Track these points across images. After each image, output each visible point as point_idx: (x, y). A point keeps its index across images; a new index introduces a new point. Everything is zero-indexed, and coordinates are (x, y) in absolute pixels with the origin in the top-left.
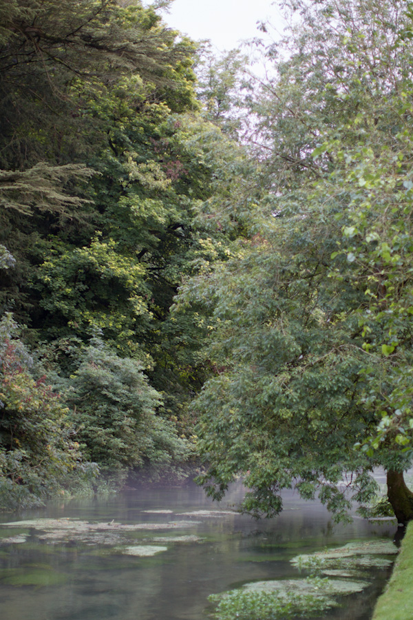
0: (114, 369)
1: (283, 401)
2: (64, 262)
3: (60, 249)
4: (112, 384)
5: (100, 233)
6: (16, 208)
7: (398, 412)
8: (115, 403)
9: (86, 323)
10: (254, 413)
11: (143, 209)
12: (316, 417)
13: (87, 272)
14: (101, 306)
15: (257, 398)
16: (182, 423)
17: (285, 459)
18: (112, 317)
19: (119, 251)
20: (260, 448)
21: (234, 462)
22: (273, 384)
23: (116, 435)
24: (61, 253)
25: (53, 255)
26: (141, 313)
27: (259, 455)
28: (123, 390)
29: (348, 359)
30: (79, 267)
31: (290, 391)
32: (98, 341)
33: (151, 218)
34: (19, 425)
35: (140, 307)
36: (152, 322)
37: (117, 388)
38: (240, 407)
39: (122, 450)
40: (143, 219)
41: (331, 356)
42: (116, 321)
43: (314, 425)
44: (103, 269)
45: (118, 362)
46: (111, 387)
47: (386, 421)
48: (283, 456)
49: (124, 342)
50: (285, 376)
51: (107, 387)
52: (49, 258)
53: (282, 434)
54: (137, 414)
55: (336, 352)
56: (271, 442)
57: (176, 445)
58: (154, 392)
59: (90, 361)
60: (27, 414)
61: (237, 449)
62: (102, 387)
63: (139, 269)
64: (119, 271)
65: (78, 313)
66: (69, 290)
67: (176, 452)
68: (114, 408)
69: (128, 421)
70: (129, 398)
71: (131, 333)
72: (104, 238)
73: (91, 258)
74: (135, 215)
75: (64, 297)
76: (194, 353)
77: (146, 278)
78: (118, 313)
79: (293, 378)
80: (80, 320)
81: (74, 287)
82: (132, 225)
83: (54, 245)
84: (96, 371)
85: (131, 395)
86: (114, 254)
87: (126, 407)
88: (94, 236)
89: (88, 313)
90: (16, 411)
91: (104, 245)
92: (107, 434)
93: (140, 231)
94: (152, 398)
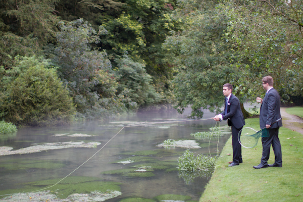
0: (133, 67)
1: (204, 81)
2: (110, 24)
3: (108, 19)
4: (133, 73)
5: (124, 12)
6: (97, 7)
7: (240, 85)
8: (134, 80)
9: (119, 48)
10: (194, 85)
11: (141, 3)
12: (215, 86)
13: (119, 28)
14: (125, 41)
15: (195, 80)
16: (157, 87)
17: (205, 100)
18: (129, 46)
19: (132, 19)
20: (196, 96)
21: (188, 101)
22: (201, 75)
23: (135, 92)
24: (108, 20)
25: (105, 21)
26: (141, 44)
27: (196, 98)
28: (137, 75)
29: (225, 67)
30: (116, 26)
31: (206, 77)
32: (126, 56)
33: (145, 6)
34: (101, 89)
35: (141, 42)
36: (145, 47)
37: (135, 74)
38: (190, 82)
39: (137, 98)
40: (141, 7)
41: (219, 66)
42: (131, 47)
43: (214, 88)
44: (126, 27)
45: (135, 64)
46: (133, 74)
47: (237, 88)
48: (204, 98)
49: (134, 56)
50: (204, 73)
51: (131, 74)
52: (104, 22)
53: (203, 91)
54: (142, 84)
55: (221, 65)
56: (200, 94)
57: (156, 96)
58: (149, 76)
59: (124, 64)
60: (104, 85)
61: (189, 96)
62: (129, 74)
63: (140, 26)
64: (132, 28)
65: (116, 44)
66: (112, 36)
67: (156, 99)
68: (134, 82)
69: (139, 87)
70: (139, 78)
71: (137, 52)
72: (126, 15)
73: (121, 23)
74: (139, 5)
75: (111, 38)
76: (162, 59)
77: (143, 30)
78: (131, 44)
79: (207, 73)
80: (117, 47)
81: (114, 34)
82: (137, 9)
83: (105, 17)
84: (127, 68)
85: (140, 77)
86: (130, 21)
87: (138, 82)
88: (122, 13)
89: (120, 44)
90: (101, 84)
91: (126, 17)
92: (132, 92)
93: (140, 11)
94: (148, 78)
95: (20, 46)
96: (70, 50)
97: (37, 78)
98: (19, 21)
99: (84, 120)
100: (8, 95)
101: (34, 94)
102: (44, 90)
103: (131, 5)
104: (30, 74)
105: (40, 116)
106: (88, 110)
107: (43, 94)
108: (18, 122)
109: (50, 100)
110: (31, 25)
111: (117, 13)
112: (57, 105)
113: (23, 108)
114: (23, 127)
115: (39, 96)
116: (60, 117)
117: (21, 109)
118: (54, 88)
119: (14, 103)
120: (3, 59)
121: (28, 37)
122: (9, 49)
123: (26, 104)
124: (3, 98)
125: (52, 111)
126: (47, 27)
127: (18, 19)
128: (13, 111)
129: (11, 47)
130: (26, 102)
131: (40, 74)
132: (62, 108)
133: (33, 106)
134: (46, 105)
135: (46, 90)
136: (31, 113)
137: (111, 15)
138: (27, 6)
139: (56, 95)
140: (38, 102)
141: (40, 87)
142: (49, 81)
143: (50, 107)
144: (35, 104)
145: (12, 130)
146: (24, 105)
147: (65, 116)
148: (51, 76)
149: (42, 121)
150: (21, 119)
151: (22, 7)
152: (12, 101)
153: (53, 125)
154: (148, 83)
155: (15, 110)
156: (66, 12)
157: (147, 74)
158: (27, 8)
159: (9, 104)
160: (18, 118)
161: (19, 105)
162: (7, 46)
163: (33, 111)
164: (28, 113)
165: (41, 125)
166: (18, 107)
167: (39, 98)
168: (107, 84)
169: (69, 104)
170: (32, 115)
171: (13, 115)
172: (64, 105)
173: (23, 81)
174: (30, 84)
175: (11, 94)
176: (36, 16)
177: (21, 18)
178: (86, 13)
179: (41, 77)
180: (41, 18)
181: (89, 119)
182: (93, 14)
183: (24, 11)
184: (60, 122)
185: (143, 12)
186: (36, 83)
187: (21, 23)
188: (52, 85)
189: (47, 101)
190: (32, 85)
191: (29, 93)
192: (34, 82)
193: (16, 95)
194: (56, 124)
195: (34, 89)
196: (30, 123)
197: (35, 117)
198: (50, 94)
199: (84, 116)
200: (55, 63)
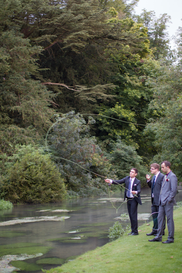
0: (125, 150)
1: (176, 161)
2: (106, 113)
3: (104, 108)
4: (125, 155)
5: (118, 103)
6: (91, 100)
8: (126, 161)
9: (115, 134)
11: (132, 94)
13: (114, 116)
14: (120, 127)
18: (123, 131)
19: (125, 108)
22: (173, 156)
23: (127, 172)
24: (104, 110)
25: (102, 111)
26: (134, 129)
28: (129, 157)
30: (111, 114)
31: (178, 158)
32: (119, 140)
33: (135, 96)
34: (96, 170)
35: (133, 128)
36: (137, 132)
37: (127, 156)
40: (133, 97)
42: (125, 133)
44: (120, 115)
45: (127, 147)
46: (125, 156)
49: (128, 140)
51: (123, 156)
52: (100, 112)
58: (139, 157)
59: (117, 148)
60: (98, 167)
62: (122, 156)
63: (132, 114)
64: (125, 116)
65: (111, 130)
66: (108, 123)
68: (126, 163)
70: (131, 160)
71: (130, 136)
72: (119, 104)
73: (115, 112)
74: (130, 95)
75: (107, 125)
76: (153, 142)
77: (135, 117)
78: (125, 130)
79: (179, 155)
80: (112, 133)
81: (110, 122)
82: (129, 99)
83: (102, 107)
84: (119, 151)
85: (132, 158)
86: (123, 109)
87: (130, 163)
88: (116, 103)
89: (115, 130)
90: (95, 166)
91: (120, 107)
92: (124, 172)
93: (132, 101)
94: (139, 159)
95: (22, 136)
96: (65, 138)
97: (32, 163)
98: (21, 115)
99: (78, 198)
100: (8, 178)
101: (29, 176)
102: (38, 173)
103: (124, 95)
104: (27, 160)
105: (34, 195)
106: (82, 189)
107: (37, 176)
108: (16, 200)
109: (43, 181)
110: (32, 118)
111: (112, 104)
112: (50, 186)
113: (20, 188)
114: (21, 204)
115: (33, 178)
116: (53, 196)
117: (18, 189)
118: (47, 171)
119: (12, 184)
120: (7, 148)
121: (28, 129)
122: (12, 138)
123: (22, 185)
124: (4, 181)
125: (45, 191)
126: (45, 119)
127: (20, 113)
128: (12, 191)
129: (14, 137)
130: (23, 184)
131: (35, 160)
132: (55, 188)
133: (29, 186)
134: (40, 185)
135: (39, 173)
136: (27, 193)
137: (107, 105)
138: (28, 102)
139: (49, 177)
140: (33, 183)
141: (35, 170)
142: (42, 165)
143: (43, 187)
144: (30, 185)
145: (7, 207)
146: (21, 186)
147: (57, 195)
148: (44, 161)
149: (36, 199)
150: (18, 198)
151: (24, 103)
152: (11, 183)
153: (47, 203)
154: (139, 164)
155: (14, 190)
156: (67, 104)
157: (138, 156)
158: (28, 104)
159: (9, 185)
160: (16, 197)
161: (16, 186)
162: (11, 136)
163: (29, 190)
164: (24, 193)
165: (35, 202)
166: (16, 188)
167: (33, 180)
168: (101, 166)
169: (61, 184)
170: (28, 194)
171: (13, 194)
172: (56, 186)
173: (21, 166)
174: (26, 168)
175: (10, 177)
176: (35, 111)
177: (23, 113)
178: (84, 105)
179: (36, 162)
180: (40, 112)
181: (82, 196)
182: (91, 105)
183: (26, 107)
184: (52, 199)
185: (134, 101)
186: (31, 167)
187: (23, 117)
188: (45, 169)
189: (40, 182)
190: (28, 169)
191: (25, 176)
192: (30, 166)
193: (15, 178)
194: (49, 202)
195: (29, 172)
196: (27, 200)
197: (30, 196)
198: (43, 176)
199: (77, 194)
200: (52, 149)
